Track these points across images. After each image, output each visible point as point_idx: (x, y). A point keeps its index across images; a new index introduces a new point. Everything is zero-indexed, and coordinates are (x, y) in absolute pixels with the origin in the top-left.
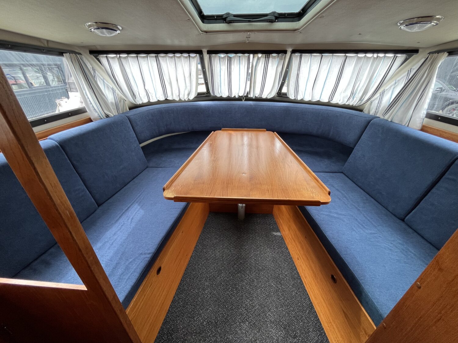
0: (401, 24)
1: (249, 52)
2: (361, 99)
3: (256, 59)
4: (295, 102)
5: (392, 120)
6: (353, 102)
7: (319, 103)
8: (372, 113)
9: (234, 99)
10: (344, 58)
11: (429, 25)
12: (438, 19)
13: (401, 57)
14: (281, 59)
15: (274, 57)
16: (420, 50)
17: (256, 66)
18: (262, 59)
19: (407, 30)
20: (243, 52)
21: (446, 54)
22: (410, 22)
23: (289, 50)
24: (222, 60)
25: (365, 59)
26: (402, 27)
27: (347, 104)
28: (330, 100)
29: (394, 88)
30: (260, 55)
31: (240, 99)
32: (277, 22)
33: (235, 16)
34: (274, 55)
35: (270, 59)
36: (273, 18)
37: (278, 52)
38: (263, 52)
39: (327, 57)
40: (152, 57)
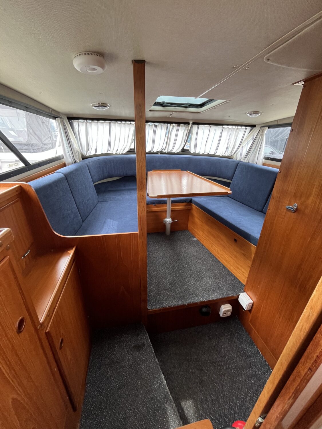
0: (248, 114)
1: (168, 123)
2: (231, 152)
3: (172, 126)
4: (194, 154)
5: (249, 161)
6: (228, 154)
7: (208, 155)
8: (238, 159)
9: (154, 153)
10: (222, 128)
11: (258, 115)
12: (261, 113)
13: (249, 129)
14: (187, 127)
15: (182, 126)
16: (257, 126)
17: (171, 131)
18: (175, 127)
19: (250, 116)
20: (164, 122)
21: (267, 128)
22: (251, 113)
23: (191, 123)
24: (151, 127)
25: (232, 129)
26: (248, 115)
27: (224, 155)
28: (215, 153)
29: (247, 145)
30: (174, 125)
31: (157, 153)
32: (189, 108)
33: (167, 103)
34: (183, 125)
35: (180, 127)
36: (187, 106)
37: (185, 123)
38: (176, 123)
39: (213, 127)
40: (108, 123)
